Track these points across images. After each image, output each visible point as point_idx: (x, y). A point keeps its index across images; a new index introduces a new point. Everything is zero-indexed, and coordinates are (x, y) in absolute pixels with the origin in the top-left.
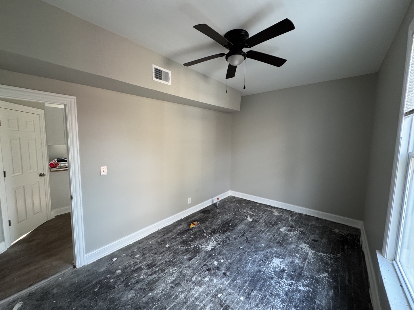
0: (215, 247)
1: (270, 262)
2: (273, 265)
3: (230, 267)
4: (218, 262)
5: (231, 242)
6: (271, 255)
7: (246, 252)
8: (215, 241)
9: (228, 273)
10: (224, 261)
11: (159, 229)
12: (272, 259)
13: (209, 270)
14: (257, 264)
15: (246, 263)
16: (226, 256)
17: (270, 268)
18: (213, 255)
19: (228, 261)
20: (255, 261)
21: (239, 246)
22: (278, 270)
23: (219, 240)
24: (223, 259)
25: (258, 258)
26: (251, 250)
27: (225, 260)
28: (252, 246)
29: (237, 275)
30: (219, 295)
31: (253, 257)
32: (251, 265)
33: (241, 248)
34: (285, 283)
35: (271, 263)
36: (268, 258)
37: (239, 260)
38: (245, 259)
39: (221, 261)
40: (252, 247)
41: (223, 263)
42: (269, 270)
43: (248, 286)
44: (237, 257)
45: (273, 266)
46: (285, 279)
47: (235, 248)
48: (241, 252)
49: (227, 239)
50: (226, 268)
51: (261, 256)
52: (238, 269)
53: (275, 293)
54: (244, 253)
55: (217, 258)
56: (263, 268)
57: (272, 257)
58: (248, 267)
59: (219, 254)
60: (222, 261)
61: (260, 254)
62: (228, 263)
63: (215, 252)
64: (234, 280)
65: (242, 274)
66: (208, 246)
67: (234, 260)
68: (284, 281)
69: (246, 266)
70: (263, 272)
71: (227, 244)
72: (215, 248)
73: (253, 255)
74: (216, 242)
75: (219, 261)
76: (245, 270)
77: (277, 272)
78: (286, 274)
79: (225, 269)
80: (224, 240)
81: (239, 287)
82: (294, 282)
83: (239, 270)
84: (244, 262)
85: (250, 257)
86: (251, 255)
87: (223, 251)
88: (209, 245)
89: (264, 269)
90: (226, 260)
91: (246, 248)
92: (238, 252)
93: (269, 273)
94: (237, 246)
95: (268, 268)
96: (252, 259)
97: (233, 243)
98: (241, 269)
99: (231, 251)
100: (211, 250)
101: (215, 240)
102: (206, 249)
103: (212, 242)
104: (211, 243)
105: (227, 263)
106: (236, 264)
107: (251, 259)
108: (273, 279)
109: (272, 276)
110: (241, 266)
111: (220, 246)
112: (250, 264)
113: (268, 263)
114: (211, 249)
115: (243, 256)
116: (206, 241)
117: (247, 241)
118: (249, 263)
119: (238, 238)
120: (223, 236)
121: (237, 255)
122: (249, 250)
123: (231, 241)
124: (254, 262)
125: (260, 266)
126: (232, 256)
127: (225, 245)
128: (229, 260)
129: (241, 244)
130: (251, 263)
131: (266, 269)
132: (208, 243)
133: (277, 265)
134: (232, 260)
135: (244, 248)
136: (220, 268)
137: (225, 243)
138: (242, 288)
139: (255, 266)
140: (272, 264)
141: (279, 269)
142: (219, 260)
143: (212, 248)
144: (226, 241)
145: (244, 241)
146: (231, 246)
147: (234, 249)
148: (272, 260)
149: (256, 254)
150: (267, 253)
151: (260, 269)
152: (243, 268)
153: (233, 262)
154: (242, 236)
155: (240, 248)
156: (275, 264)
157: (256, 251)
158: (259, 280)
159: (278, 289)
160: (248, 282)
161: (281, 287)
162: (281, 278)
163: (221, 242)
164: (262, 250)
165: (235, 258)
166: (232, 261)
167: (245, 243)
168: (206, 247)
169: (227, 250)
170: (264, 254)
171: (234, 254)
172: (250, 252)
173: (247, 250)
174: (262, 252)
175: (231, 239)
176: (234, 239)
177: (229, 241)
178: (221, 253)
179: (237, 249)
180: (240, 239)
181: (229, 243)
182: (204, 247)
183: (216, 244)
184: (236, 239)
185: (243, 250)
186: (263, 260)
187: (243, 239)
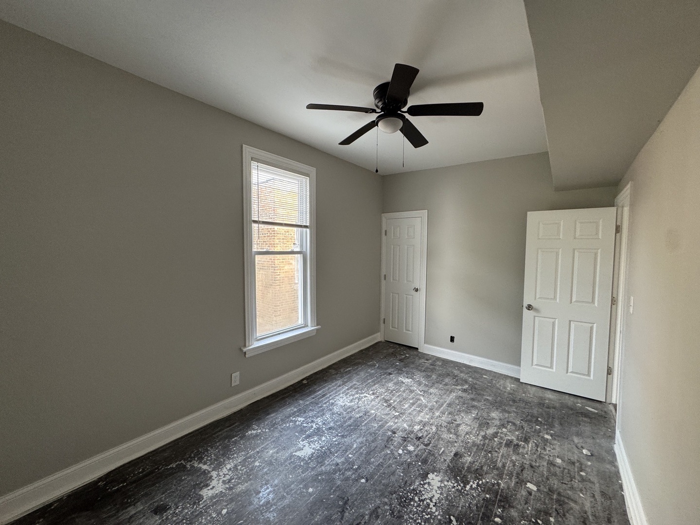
0: (422, 482)
1: (318, 450)
3: (387, 441)
4: (407, 450)
5: (386, 500)
6: (310, 463)
7: (356, 470)
8: (428, 501)
9: (390, 433)
10: (397, 451)
13: (419, 438)
14: (342, 447)
15: (361, 448)
16: (394, 460)
17: (324, 441)
18: (420, 464)
19: (390, 451)
20: (344, 450)
21: (367, 484)
23: (419, 506)
24: (400, 455)
26: (343, 474)
27: (396, 454)
28: (338, 487)
29: (377, 432)
30: (397, 414)
33: (363, 481)
36: (318, 457)
37: (371, 453)
39: (403, 450)
40: (339, 483)
41: (399, 448)
42: (328, 438)
43: (364, 421)
45: (319, 443)
47: (376, 481)
48: (365, 468)
49: (399, 512)
50: (392, 440)
52: (375, 439)
54: (359, 468)
55: (411, 457)
56: (336, 441)
57: (310, 459)
58: (359, 442)
59: (409, 464)
60: (400, 451)
62: (390, 447)
63: (418, 470)
64: (381, 427)
66: (439, 484)
67: (379, 453)
68: (317, 426)
69: (362, 443)
70: (339, 435)
71: (395, 492)
72: (420, 479)
73: (343, 463)
74: (423, 498)
75: (405, 451)
76: (364, 438)
77: (318, 436)
78: (307, 433)
79: (394, 439)
80: (404, 506)
81: (375, 420)
82: (305, 425)
83: (372, 437)
84: (363, 450)
85: (350, 458)
86: (347, 462)
87: (402, 473)
88: (438, 488)
89: (334, 439)
90: (394, 452)
91: (352, 480)
92: (371, 468)
93: (330, 435)
94: (374, 484)
95: (327, 441)
96: (348, 455)
97: (382, 495)
99: (386, 472)
100: (428, 474)
101: (428, 505)
102: (439, 478)
103: (434, 500)
104: (437, 496)
106: (377, 446)
107: (350, 456)
108: (329, 428)
109: (328, 431)
110: (370, 444)
111: (410, 485)
112: (355, 446)
113: (324, 449)
114: (429, 476)
115: (363, 460)
116: (451, 505)
117: (346, 503)
118: (356, 448)
119: (367, 517)
121: (374, 462)
122: (349, 473)
123: (386, 504)
125: (339, 444)
126: (384, 459)
127: (400, 487)
128: (389, 452)
129: (363, 492)
132: (441, 494)
135: (357, 480)
136: (402, 440)
137: (401, 497)
138: (372, 419)
140: (319, 446)
142: (407, 453)
143: (427, 481)
144: (399, 504)
145: (353, 502)
146: (386, 486)
147: (380, 476)
148: (312, 454)
149: (338, 464)
150: (315, 467)
152: (366, 440)
153: (383, 450)
155: (367, 481)
156: (313, 446)
157: (335, 472)
160: (363, 424)
163: (412, 499)
164: (320, 474)
166: (384, 451)
167: (352, 495)
168: (441, 481)
169: (393, 473)
170: (322, 466)
171: (379, 464)
172: (348, 469)
173: (353, 473)
174: (324, 469)
175: (386, 511)
176: (377, 513)
177: (391, 505)
178: (405, 466)
179: (372, 477)
180: (361, 511)
181: (392, 494)
182: (446, 483)
183: (423, 493)
184: (374, 511)
185: (360, 474)
186: (331, 453)
187: (356, 511)
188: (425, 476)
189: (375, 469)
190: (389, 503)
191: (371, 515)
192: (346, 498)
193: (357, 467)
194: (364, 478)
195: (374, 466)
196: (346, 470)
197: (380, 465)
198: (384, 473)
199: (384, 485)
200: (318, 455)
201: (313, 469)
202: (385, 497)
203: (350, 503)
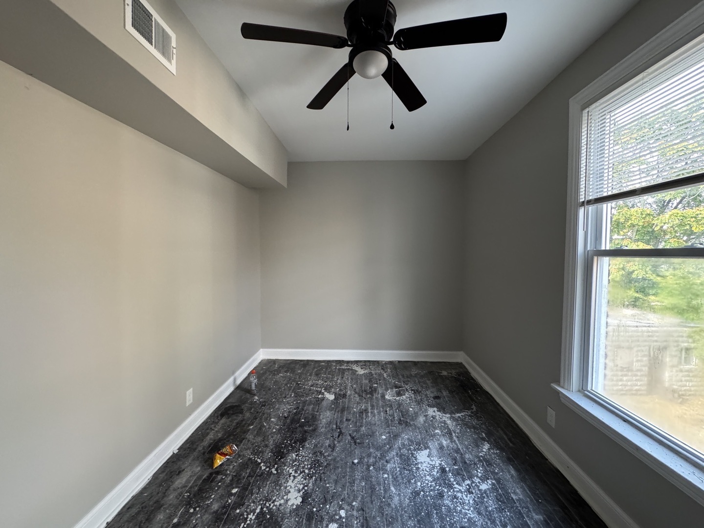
0: (306, 488)
1: (417, 464)
2: (425, 468)
3: (366, 520)
4: (336, 521)
5: (329, 458)
6: (408, 451)
7: (369, 466)
8: (296, 475)
10: (347, 512)
11: (109, 520)
12: (414, 457)
14: (403, 480)
15: (385, 491)
16: (343, 497)
17: (425, 476)
18: (315, 509)
19: (354, 506)
20: (397, 477)
21: (351, 461)
22: (438, 472)
23: (303, 467)
24: (341, 508)
25: (396, 467)
26: (376, 458)
27: (346, 507)
28: (369, 448)
31: (387, 470)
32: (396, 489)
33: (356, 461)
34: (460, 491)
35: (419, 466)
36: (409, 459)
37: (370, 491)
38: (379, 484)
39: (341, 517)
40: (371, 450)
41: (347, 518)
42: (427, 482)
44: (363, 487)
45: (426, 471)
46: (457, 484)
47: (346, 467)
48: (363, 472)
49: (317, 456)
51: (397, 460)
52: (383, 514)
53: (466, 522)
54: (368, 469)
55: (328, 513)
56: (415, 482)
57: (412, 454)
58: (394, 497)
59: (325, 501)
60: (343, 513)
61: (394, 458)
62: (358, 511)
63: (314, 500)
65: (397, 521)
66: (290, 496)
67: (362, 496)
68: (458, 490)
69: (391, 497)
70: (422, 493)
71: (326, 467)
72: (309, 491)
73: (384, 465)
74: (301, 475)
75: (337, 517)
76: (394, 507)
77: (438, 478)
78: (450, 474)
80: (314, 461)
82: (468, 482)
83: (387, 514)
84: (380, 489)
85: (383, 473)
86: (382, 468)
87: (328, 487)
88: (289, 492)
89: (419, 484)
90: (349, 508)
91: (364, 457)
92: (358, 475)
93: (431, 487)
94: (346, 463)
95: (422, 478)
96: (388, 474)
97: (334, 460)
98: (387, 511)
99: (343, 479)
100: (302, 502)
101: (296, 472)
102: (290, 503)
103: (292, 478)
104: (290, 483)
105: (355, 513)
106: (372, 503)
107: (386, 476)
108: (444, 496)
109: (438, 490)
110: (382, 502)
111: (316, 480)
112: (392, 488)
113: (415, 468)
114: (300, 500)
115: (371, 477)
116: (277, 483)
117: (355, 443)
118: (390, 488)
119: (336, 442)
120: (305, 453)
121: (360, 482)
122: (372, 460)
123: (328, 456)
124: (395, 479)
125: (409, 482)
126: (354, 491)
127: (324, 473)
128: (354, 503)
129: (351, 454)
130: (394, 486)
131: (421, 484)
132: (286, 487)
133: (429, 466)
134: (359, 499)
135: (361, 459)
137: (320, 466)
139: (403, 486)
140: (422, 468)
141: (436, 470)
142: (334, 515)
143: (301, 493)
144: (318, 460)
145: (351, 445)
146: (336, 468)
147: (345, 472)
148: (416, 459)
149: (387, 462)
150: (400, 450)
151: (414, 489)
152: (389, 504)
153: (363, 502)
154: (341, 436)
155: (353, 463)
156: (425, 465)
157: (383, 456)
158: (428, 513)
159: (463, 511)
161: (463, 503)
162: (450, 486)
163: (309, 469)
164: (390, 448)
165: (362, 492)
166: (360, 501)
167: (356, 448)
168: (287, 500)
169: (336, 482)
170: (397, 454)
171: (354, 483)
172: (376, 463)
173: (368, 461)
174: (392, 453)
175: (325, 452)
176: (331, 448)
177: (325, 457)
178: (329, 497)
179: (351, 467)
180: (342, 444)
181: (327, 464)
182: (282, 501)
183: (302, 479)
184: (334, 447)
185: (362, 465)
186: (405, 469)
187: (345, 442)
188: (305, 497)
189: (355, 476)
190: (327, 457)
191: (334, 445)
192: (358, 445)
193: (371, 469)
194: (357, 463)
195: (357, 479)
196: (376, 461)
197: (352, 483)
198: (344, 477)
199: (338, 467)
200: (411, 461)
201: (400, 449)
202: (331, 460)
203: (353, 444)
